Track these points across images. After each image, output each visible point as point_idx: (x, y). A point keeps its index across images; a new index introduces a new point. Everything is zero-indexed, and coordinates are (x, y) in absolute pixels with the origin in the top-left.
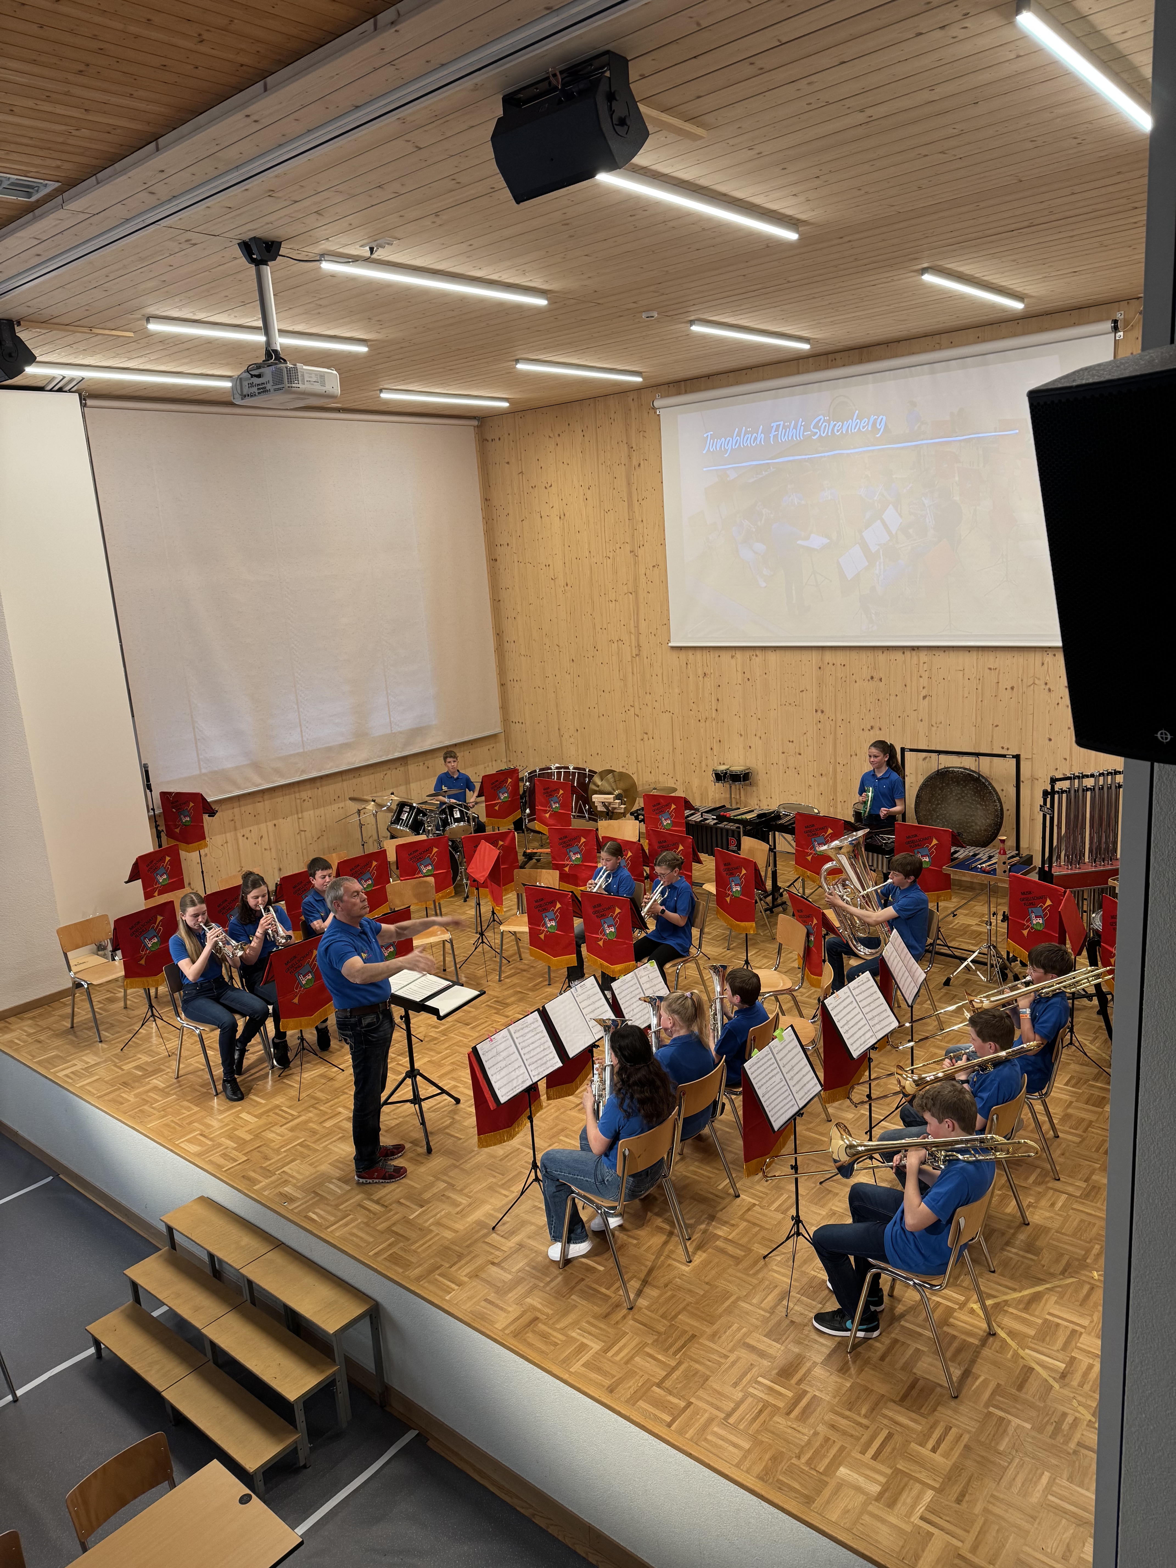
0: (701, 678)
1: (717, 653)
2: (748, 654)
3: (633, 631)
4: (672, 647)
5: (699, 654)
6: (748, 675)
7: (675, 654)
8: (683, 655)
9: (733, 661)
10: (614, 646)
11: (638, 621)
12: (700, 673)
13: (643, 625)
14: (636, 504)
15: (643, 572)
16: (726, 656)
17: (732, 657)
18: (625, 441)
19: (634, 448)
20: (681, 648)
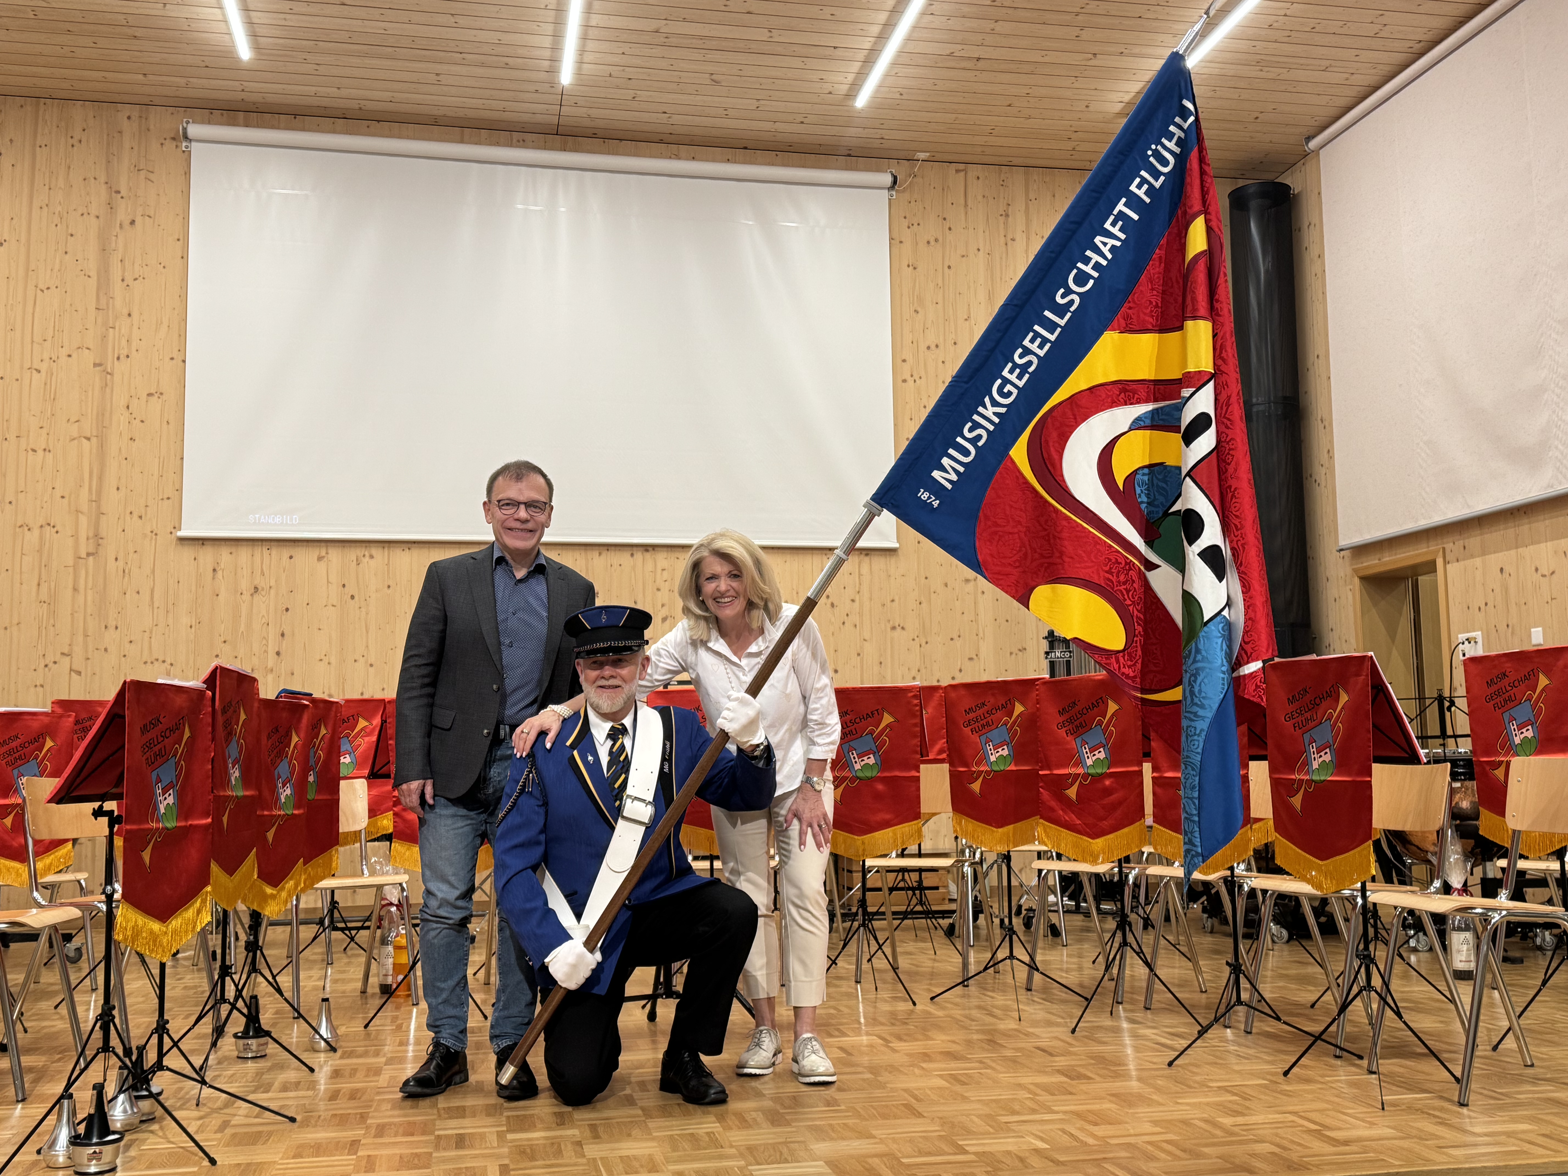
0: (246, 597)
1: (286, 552)
2: (353, 554)
3: (85, 507)
4: (183, 540)
5: (244, 554)
6: (351, 589)
7: (188, 552)
8: (207, 556)
9: (322, 566)
10: (33, 537)
11: (99, 492)
12: (245, 585)
13: (112, 500)
14: (118, 288)
15: (123, 403)
16: (305, 558)
17: (320, 559)
18: (103, 179)
19: (123, 193)
20: (202, 541)
